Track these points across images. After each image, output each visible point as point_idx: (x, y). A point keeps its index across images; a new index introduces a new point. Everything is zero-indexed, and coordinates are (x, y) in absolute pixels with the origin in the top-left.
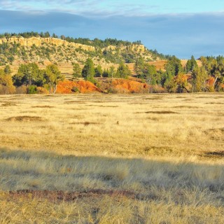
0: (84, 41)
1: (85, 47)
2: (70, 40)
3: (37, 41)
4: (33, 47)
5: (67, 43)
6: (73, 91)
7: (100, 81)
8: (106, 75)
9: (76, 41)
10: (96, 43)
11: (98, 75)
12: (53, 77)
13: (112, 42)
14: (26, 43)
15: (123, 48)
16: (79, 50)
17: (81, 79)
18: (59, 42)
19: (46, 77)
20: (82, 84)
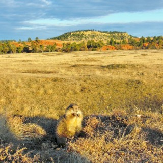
0: (106, 32)
1: (107, 34)
2: (101, 32)
3: (90, 33)
4: (89, 35)
5: (100, 33)
6: (107, 50)
7: (116, 46)
8: (118, 44)
9: (104, 32)
10: (110, 32)
11: (115, 44)
12: (101, 45)
13: (116, 32)
14: (86, 33)
15: (120, 34)
16: (105, 35)
17: (110, 45)
18: (98, 33)
19: (99, 45)
20: (110, 47)
